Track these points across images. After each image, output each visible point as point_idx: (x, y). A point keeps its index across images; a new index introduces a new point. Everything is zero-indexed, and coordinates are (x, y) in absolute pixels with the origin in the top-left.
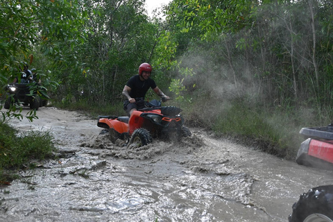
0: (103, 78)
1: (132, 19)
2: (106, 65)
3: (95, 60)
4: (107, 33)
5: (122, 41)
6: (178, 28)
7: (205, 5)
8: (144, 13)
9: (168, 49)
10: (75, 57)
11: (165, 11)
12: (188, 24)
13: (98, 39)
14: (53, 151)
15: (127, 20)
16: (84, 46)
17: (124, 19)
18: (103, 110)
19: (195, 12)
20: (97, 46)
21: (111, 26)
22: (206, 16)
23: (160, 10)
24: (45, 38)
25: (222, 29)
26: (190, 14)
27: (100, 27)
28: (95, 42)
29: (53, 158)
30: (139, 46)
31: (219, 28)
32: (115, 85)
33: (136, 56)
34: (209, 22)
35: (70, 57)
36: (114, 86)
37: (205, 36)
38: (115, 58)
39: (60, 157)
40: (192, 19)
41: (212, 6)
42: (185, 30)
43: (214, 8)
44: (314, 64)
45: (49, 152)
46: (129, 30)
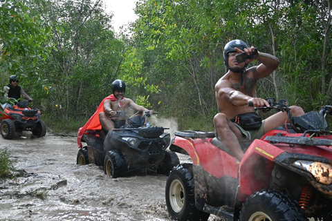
0: (67, 93)
1: (99, 35)
2: (71, 80)
3: (59, 75)
4: (73, 48)
5: (88, 57)
6: (144, 45)
7: (171, 24)
8: (110, 29)
9: (134, 65)
10: (37, 73)
11: (132, 28)
12: (154, 42)
13: (62, 54)
14: (11, 169)
15: (93, 35)
16: (48, 61)
17: (90, 35)
18: (66, 126)
19: (161, 30)
20: (61, 60)
21: (77, 42)
22: (172, 34)
23: (127, 27)
24: (5, 53)
25: (187, 47)
26: (156, 32)
27: (65, 42)
28: (60, 57)
29: (10, 177)
30: (105, 62)
31: (184, 47)
32: (80, 101)
33: (102, 72)
34: (175, 41)
35: (32, 73)
36: (78, 102)
37: (170, 54)
38: (80, 73)
39: (18, 176)
40: (158, 36)
41: (177, 25)
42: (151, 48)
43: (179, 27)
44: (275, 84)
45: (6, 171)
46: (95, 46)
